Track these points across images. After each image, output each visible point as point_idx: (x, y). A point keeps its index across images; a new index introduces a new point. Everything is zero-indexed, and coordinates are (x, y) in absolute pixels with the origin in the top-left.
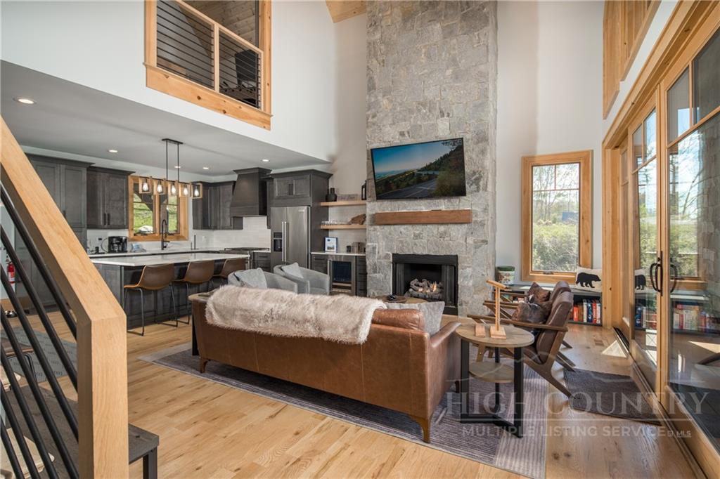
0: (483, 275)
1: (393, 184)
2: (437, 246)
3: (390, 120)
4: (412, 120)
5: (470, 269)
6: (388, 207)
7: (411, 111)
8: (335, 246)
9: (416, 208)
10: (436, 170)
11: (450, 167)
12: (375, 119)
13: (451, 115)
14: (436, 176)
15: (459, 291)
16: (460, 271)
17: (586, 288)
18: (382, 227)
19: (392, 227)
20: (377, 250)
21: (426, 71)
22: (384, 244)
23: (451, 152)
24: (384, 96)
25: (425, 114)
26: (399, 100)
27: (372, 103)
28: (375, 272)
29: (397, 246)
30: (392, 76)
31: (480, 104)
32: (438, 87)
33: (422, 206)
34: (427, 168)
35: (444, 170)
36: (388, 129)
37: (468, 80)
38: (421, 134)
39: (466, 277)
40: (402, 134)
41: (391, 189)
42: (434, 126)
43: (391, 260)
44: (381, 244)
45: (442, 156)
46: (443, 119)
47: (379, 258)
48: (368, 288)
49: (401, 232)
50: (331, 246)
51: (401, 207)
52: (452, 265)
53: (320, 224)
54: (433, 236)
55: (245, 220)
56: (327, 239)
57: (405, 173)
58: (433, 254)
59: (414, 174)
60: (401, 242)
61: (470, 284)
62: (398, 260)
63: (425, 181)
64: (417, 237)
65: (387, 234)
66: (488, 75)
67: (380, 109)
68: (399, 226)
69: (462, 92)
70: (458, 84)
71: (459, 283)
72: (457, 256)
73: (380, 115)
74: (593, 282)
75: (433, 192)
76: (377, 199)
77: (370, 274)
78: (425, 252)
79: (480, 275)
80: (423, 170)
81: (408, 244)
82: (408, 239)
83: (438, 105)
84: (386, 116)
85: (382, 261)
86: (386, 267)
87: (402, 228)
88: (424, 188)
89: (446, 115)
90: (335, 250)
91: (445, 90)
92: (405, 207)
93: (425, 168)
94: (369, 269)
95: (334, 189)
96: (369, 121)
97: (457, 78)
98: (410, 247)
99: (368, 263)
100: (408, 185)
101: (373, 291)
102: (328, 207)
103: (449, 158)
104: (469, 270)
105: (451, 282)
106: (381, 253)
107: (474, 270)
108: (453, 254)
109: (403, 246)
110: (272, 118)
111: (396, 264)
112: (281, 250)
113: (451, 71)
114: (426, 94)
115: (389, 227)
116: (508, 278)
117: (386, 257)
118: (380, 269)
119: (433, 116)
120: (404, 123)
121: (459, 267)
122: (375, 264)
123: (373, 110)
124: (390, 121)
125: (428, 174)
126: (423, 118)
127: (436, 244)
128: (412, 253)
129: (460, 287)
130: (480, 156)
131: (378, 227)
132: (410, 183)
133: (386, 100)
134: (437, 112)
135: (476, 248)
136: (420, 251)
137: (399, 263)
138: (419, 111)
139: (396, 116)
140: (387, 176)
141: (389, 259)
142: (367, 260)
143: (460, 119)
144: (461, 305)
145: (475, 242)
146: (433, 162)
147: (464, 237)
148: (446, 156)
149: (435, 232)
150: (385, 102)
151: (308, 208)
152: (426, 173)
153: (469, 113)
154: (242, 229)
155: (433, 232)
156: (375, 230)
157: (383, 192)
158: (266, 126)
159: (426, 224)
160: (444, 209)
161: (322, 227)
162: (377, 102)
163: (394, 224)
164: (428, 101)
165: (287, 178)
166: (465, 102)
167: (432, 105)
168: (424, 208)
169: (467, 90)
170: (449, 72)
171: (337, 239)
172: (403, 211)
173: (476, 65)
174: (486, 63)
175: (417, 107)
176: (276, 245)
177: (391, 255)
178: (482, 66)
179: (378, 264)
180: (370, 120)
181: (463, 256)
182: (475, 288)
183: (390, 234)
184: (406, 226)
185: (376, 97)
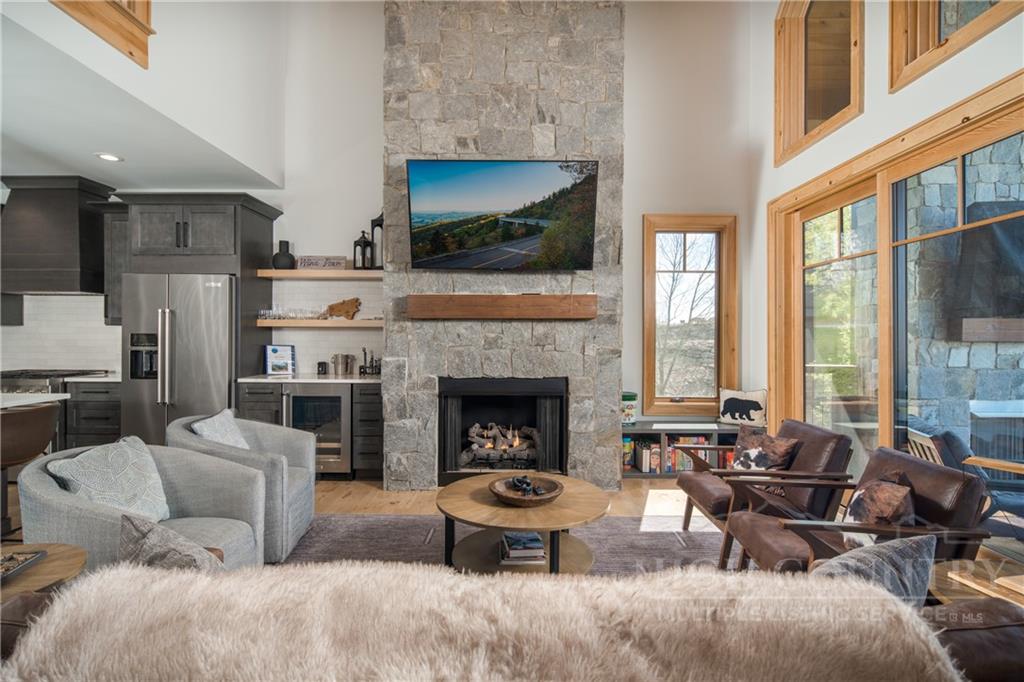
0: (612, 411)
1: (450, 240)
2: (531, 361)
3: (437, 111)
4: (483, 118)
5: (592, 402)
6: (432, 284)
7: (480, 101)
8: (290, 362)
9: (490, 288)
10: (543, 217)
11: (569, 214)
12: (404, 105)
13: (557, 122)
14: (540, 230)
15: (571, 443)
16: (573, 406)
17: (739, 421)
18: (418, 325)
19: (440, 325)
20: (406, 372)
21: (510, 30)
22: (422, 358)
23: (575, 186)
24: (423, 61)
25: (509, 111)
26: (455, 75)
27: (396, 70)
28: (401, 416)
29: (450, 362)
30: (441, 25)
31: (611, 110)
32: (534, 64)
33: (504, 286)
34: (526, 212)
35: (558, 218)
36: (430, 128)
37: (588, 64)
38: (500, 148)
39: (583, 417)
40: (462, 143)
41: (445, 249)
42: (528, 137)
43: (437, 391)
44: (414, 358)
45: (557, 190)
46: (543, 125)
47: (413, 387)
48: (386, 449)
49: (459, 336)
50: (281, 362)
51: (459, 286)
52: (556, 397)
53: (257, 317)
54: (522, 342)
55: (31, 303)
56: (269, 349)
57: (479, 218)
58: (523, 377)
59: (496, 221)
60: (459, 354)
61: (591, 428)
62: (449, 390)
63: (518, 238)
64: (491, 344)
65: (429, 337)
66: (622, 61)
67: (414, 87)
68: (454, 323)
69: (578, 82)
70: (571, 68)
71: (570, 427)
72: (566, 379)
73: (415, 99)
74: (752, 412)
75: (532, 259)
76: (413, 267)
77: (391, 421)
78: (507, 374)
79: (609, 412)
80: (516, 214)
81: (474, 359)
82: (472, 349)
83: (533, 98)
84: (428, 101)
85: (419, 393)
86: (426, 407)
87: (462, 328)
88: (516, 251)
89: (548, 119)
90: (290, 371)
91: (546, 73)
92: (467, 286)
93: (521, 211)
94: (388, 409)
95: (287, 243)
96: (390, 104)
97: (569, 55)
98: (477, 364)
99: (385, 398)
100: (484, 244)
101: (398, 455)
102: (270, 280)
103: (570, 196)
104: (589, 404)
105: (553, 428)
106: (415, 377)
107: (598, 403)
108: (560, 375)
109: (463, 362)
110: (151, 39)
111: (446, 397)
112: (152, 374)
113: (558, 39)
114: (512, 74)
115: (433, 324)
116: (630, 412)
117: (427, 383)
118: (413, 409)
119: (524, 117)
120: (466, 121)
121: (571, 400)
122: (402, 400)
123: (400, 85)
124: (437, 113)
125: (525, 224)
126: (505, 118)
127: (527, 357)
128: (480, 376)
129: (572, 435)
130: (609, 200)
131: (409, 324)
132: (487, 240)
133: (428, 70)
134: (532, 111)
135: (601, 364)
136: (498, 370)
137: (453, 397)
138: (498, 102)
139: (450, 105)
140: (438, 222)
141: (435, 388)
142: (383, 392)
143: (574, 130)
144: (574, 467)
145: (600, 354)
146: (537, 202)
147: (581, 343)
148: (563, 193)
149: (527, 335)
150: (426, 72)
151: (231, 280)
152: (522, 221)
153: (590, 123)
154: (21, 324)
155: (522, 335)
156: (402, 330)
157: (428, 254)
158: (136, 52)
159: (511, 320)
160: (544, 293)
161: (261, 323)
162: (407, 68)
163: (444, 320)
164: (514, 87)
165: (172, 208)
166: (582, 102)
167: (522, 98)
168: (505, 289)
169: (586, 82)
170: (554, 41)
171: (293, 347)
172: (461, 293)
173: (602, 40)
174: (620, 39)
175: (493, 95)
176: (138, 364)
177: (437, 379)
178: (613, 43)
179: (410, 400)
180: (392, 103)
181: (578, 378)
182: (598, 434)
183: (435, 338)
184: (469, 324)
185: (406, 59)
